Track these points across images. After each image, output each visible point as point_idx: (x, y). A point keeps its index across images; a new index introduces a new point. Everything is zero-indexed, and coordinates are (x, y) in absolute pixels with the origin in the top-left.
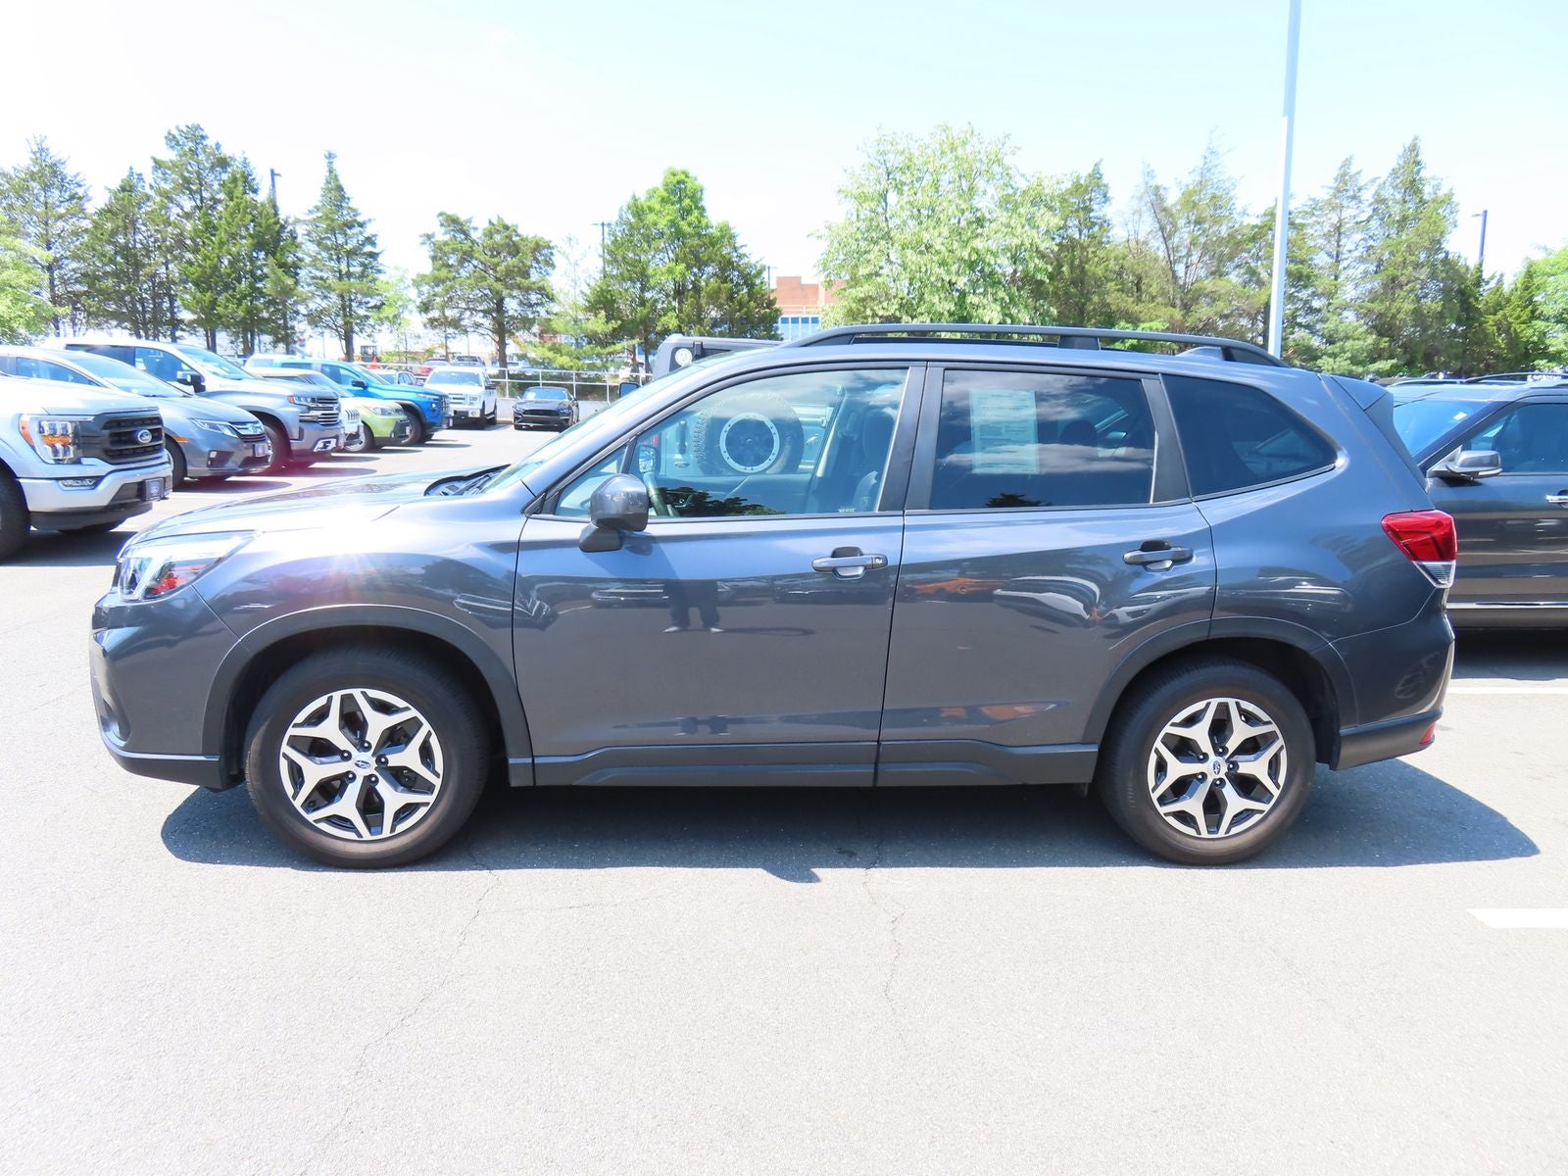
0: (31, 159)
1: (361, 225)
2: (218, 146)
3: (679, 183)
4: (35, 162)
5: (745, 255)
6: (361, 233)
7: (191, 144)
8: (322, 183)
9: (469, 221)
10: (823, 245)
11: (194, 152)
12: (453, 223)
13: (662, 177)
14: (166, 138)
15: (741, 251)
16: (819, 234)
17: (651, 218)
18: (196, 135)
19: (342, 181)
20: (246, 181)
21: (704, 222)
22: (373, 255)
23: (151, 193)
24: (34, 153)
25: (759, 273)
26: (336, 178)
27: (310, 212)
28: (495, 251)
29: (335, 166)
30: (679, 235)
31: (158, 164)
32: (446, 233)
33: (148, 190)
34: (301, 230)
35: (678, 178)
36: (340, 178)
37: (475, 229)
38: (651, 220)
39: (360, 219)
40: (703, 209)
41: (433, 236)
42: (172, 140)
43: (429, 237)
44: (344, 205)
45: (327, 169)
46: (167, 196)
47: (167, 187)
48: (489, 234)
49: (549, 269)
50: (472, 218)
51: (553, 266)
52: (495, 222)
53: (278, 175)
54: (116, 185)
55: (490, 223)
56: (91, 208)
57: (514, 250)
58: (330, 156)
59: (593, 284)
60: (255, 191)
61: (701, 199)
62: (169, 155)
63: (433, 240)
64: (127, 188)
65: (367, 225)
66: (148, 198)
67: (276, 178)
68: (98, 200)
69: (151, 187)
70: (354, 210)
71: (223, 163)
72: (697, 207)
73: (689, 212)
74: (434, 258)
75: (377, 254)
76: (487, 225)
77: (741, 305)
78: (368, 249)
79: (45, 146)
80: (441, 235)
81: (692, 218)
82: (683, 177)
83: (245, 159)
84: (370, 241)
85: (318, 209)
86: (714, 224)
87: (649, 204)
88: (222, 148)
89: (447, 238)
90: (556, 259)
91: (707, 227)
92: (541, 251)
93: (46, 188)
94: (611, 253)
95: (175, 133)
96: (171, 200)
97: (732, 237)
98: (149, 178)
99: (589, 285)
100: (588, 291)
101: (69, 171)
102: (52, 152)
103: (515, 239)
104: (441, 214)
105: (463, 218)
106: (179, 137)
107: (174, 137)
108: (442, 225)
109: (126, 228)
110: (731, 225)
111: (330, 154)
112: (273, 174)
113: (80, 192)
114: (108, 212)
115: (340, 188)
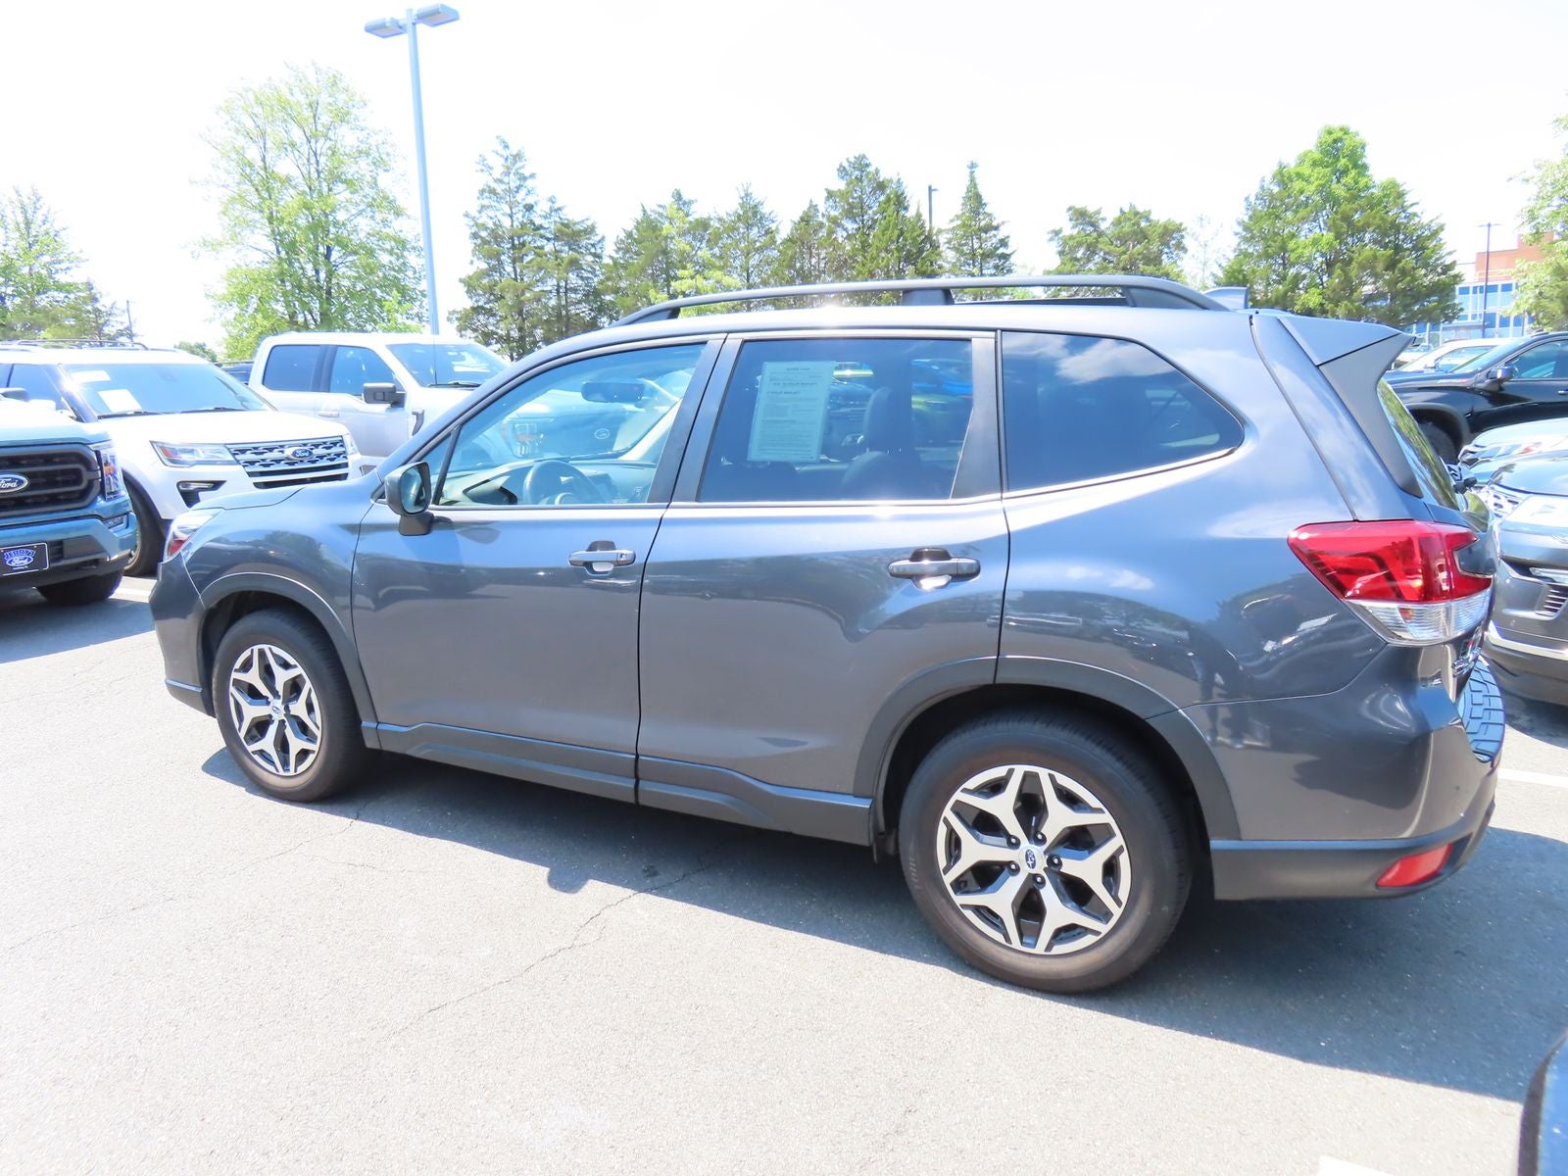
0: (740, 204)
1: (996, 228)
2: (877, 171)
3: (1335, 141)
4: (742, 206)
5: (1415, 215)
6: (995, 236)
7: (857, 172)
8: (963, 192)
9: (1098, 212)
10: (1532, 190)
11: (859, 180)
12: (1081, 216)
13: (1317, 137)
14: (838, 170)
15: (1410, 210)
16: (1526, 176)
17: (1297, 185)
18: (861, 164)
19: (981, 189)
20: (900, 202)
21: (1363, 181)
22: (1005, 257)
23: (824, 220)
24: (742, 199)
25: (1435, 234)
26: (975, 186)
27: (952, 221)
28: (1123, 240)
29: (976, 175)
30: (1330, 199)
31: (830, 195)
32: (1073, 227)
33: (821, 219)
34: (942, 239)
35: (1334, 136)
36: (979, 187)
37: (1103, 219)
38: (1297, 188)
39: (995, 224)
40: (1365, 167)
41: (1060, 231)
42: (842, 171)
43: (1057, 233)
44: (981, 210)
45: (969, 178)
46: (835, 221)
47: (834, 213)
48: (1117, 223)
49: (1181, 253)
50: (1101, 209)
51: (1185, 250)
52: (1126, 210)
53: (935, 190)
54: (797, 219)
55: (1121, 211)
56: (780, 238)
57: (1142, 236)
58: (973, 166)
59: (1224, 265)
60: (906, 209)
61: (1362, 156)
62: (840, 185)
63: (1061, 235)
64: (806, 219)
65: (1001, 228)
66: (821, 225)
67: (933, 193)
68: (784, 232)
69: (823, 215)
70: (989, 215)
71: (881, 186)
72: (1355, 166)
73: (1345, 172)
74: (1061, 253)
75: (1009, 255)
76: (1118, 214)
77: (1404, 273)
78: (1001, 250)
79: (749, 192)
80: (1069, 230)
81: (1348, 179)
82: (1340, 134)
83: (899, 180)
84: (1003, 243)
85: (958, 217)
86: (1378, 183)
87: (1298, 170)
88: (880, 173)
89: (1075, 232)
90: (1186, 242)
91: (1367, 187)
92: (1171, 236)
93: (749, 227)
94: (1246, 229)
95: (846, 164)
96: (839, 225)
97: (1401, 195)
98: (822, 208)
99: (1220, 265)
100: (1221, 274)
101: (765, 210)
102: (754, 196)
103: (1143, 224)
104: (1070, 209)
105: (1091, 209)
106: (848, 168)
107: (844, 168)
108: (1071, 220)
109: (802, 253)
110: (1399, 181)
111: (972, 164)
112: (930, 189)
113: (773, 226)
114: (790, 240)
115: (978, 197)
